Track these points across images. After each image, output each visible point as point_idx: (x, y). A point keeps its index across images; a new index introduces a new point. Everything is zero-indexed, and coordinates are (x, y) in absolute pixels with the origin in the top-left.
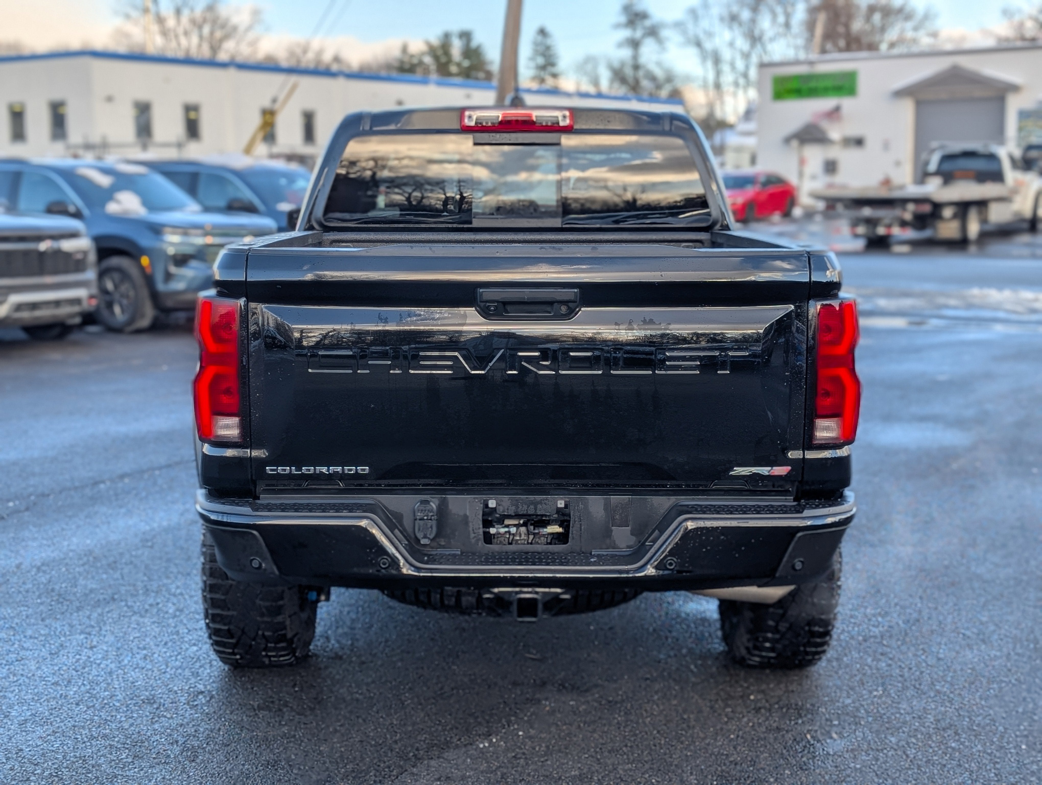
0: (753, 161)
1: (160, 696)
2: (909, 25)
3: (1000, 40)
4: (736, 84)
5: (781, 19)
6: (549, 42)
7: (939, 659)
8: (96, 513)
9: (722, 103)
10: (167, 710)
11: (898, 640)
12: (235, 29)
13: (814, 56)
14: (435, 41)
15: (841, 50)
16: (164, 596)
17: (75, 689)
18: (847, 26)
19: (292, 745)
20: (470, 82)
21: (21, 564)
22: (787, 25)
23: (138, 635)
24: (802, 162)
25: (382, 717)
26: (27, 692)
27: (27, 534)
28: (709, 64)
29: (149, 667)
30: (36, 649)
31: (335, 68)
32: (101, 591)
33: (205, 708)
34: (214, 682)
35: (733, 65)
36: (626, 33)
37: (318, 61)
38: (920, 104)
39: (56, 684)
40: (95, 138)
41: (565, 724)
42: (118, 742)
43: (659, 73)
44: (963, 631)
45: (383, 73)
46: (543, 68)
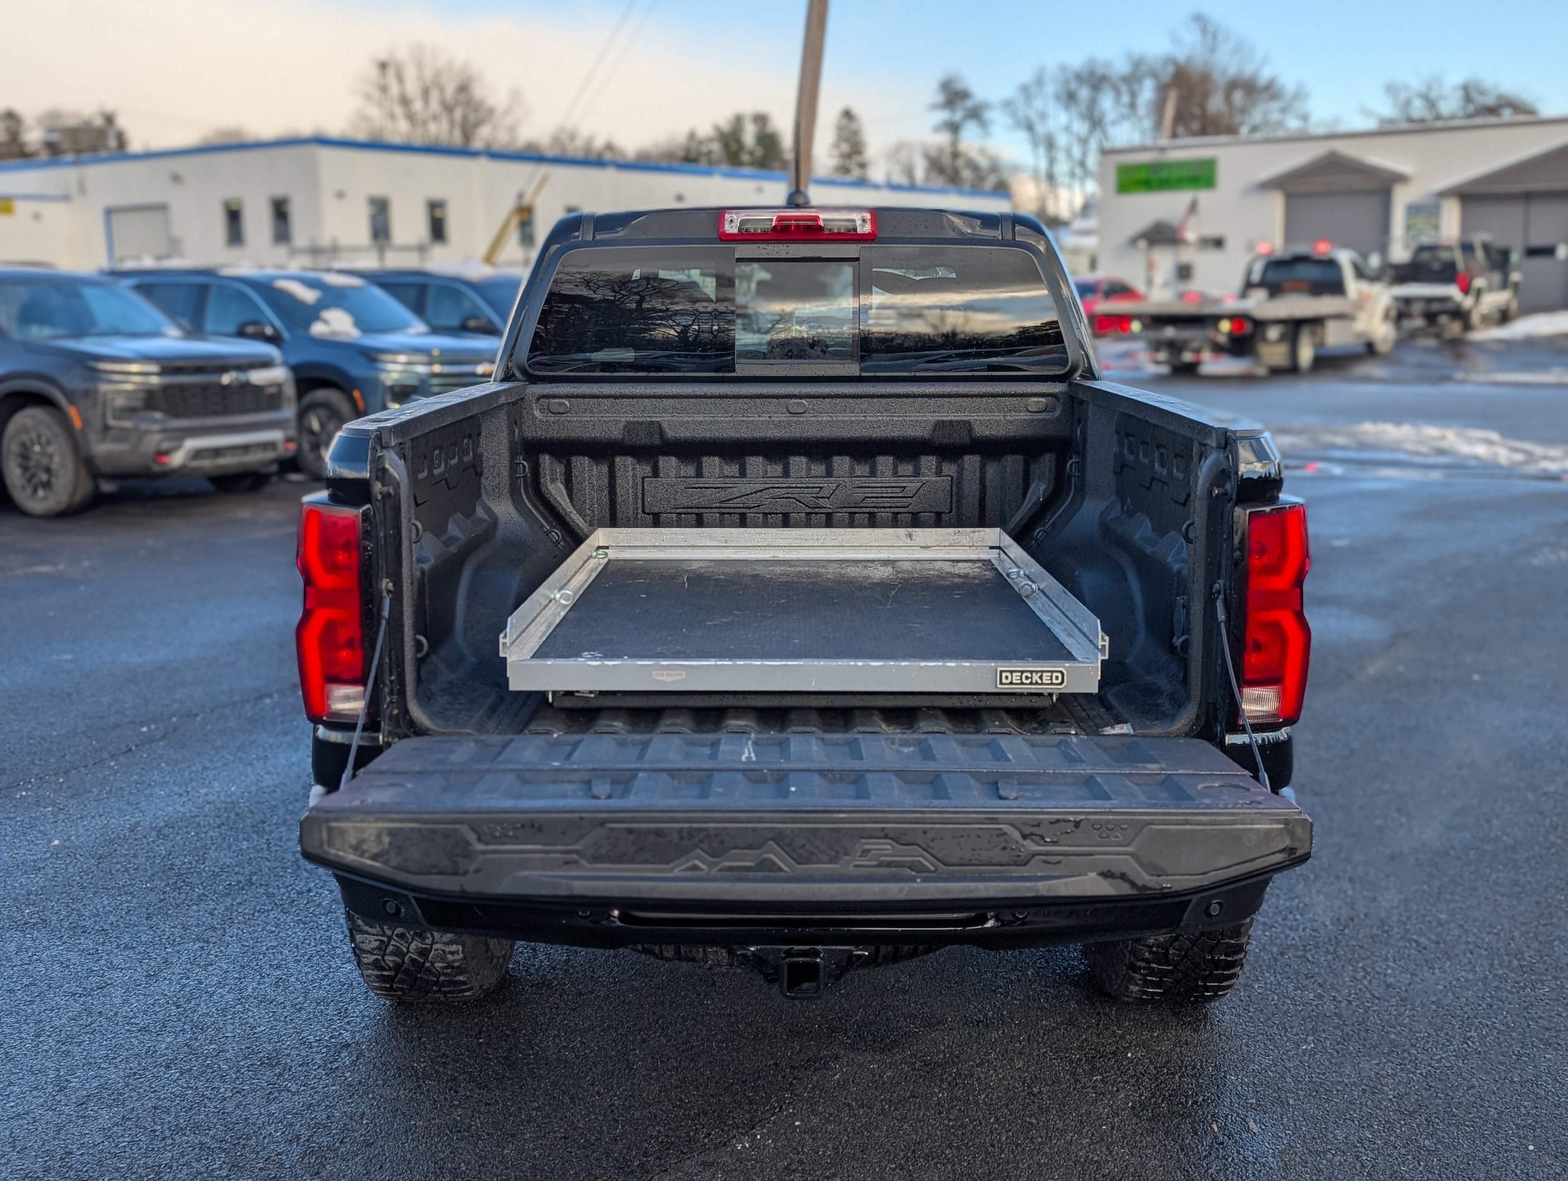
0: (1093, 264)
1: (287, 1052)
2: (1275, 105)
3: (1383, 121)
4: (1072, 175)
5: (1126, 99)
6: (854, 126)
7: (1388, 986)
8: (253, 742)
9: (1056, 197)
10: (294, 1078)
11: (1328, 952)
12: (491, 111)
13: (1164, 141)
14: (725, 126)
15: (1195, 134)
16: (320, 878)
17: (169, 1040)
18: (1202, 107)
19: (463, 1144)
20: (764, 172)
21: (137, 824)
22: (1133, 106)
23: (274, 944)
24: (1150, 266)
25: (598, 1093)
26: (100, 1045)
27: (156, 775)
28: (1042, 151)
29: (280, 999)
30: (129, 968)
31: (608, 156)
32: (237, 869)
33: (348, 1074)
34: (366, 1027)
35: (1068, 153)
36: (942, 116)
37: (588, 149)
38: (1290, 198)
39: (145, 1029)
40: (325, 241)
41: (862, 1106)
42: (213, 1138)
43: (983, 162)
44: (1415, 937)
45: (664, 164)
46: (848, 156)
